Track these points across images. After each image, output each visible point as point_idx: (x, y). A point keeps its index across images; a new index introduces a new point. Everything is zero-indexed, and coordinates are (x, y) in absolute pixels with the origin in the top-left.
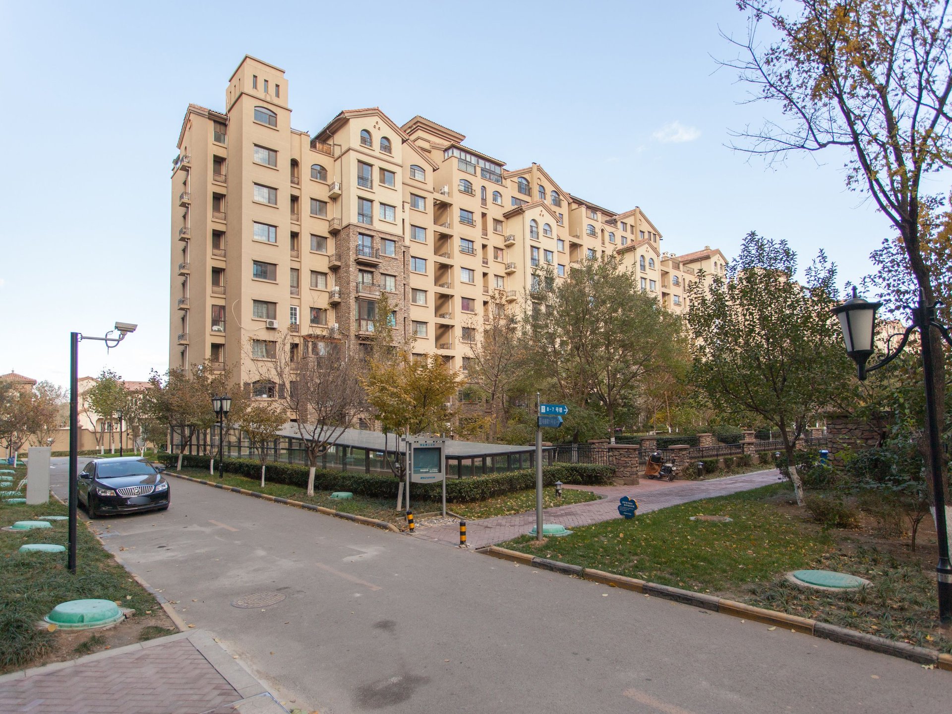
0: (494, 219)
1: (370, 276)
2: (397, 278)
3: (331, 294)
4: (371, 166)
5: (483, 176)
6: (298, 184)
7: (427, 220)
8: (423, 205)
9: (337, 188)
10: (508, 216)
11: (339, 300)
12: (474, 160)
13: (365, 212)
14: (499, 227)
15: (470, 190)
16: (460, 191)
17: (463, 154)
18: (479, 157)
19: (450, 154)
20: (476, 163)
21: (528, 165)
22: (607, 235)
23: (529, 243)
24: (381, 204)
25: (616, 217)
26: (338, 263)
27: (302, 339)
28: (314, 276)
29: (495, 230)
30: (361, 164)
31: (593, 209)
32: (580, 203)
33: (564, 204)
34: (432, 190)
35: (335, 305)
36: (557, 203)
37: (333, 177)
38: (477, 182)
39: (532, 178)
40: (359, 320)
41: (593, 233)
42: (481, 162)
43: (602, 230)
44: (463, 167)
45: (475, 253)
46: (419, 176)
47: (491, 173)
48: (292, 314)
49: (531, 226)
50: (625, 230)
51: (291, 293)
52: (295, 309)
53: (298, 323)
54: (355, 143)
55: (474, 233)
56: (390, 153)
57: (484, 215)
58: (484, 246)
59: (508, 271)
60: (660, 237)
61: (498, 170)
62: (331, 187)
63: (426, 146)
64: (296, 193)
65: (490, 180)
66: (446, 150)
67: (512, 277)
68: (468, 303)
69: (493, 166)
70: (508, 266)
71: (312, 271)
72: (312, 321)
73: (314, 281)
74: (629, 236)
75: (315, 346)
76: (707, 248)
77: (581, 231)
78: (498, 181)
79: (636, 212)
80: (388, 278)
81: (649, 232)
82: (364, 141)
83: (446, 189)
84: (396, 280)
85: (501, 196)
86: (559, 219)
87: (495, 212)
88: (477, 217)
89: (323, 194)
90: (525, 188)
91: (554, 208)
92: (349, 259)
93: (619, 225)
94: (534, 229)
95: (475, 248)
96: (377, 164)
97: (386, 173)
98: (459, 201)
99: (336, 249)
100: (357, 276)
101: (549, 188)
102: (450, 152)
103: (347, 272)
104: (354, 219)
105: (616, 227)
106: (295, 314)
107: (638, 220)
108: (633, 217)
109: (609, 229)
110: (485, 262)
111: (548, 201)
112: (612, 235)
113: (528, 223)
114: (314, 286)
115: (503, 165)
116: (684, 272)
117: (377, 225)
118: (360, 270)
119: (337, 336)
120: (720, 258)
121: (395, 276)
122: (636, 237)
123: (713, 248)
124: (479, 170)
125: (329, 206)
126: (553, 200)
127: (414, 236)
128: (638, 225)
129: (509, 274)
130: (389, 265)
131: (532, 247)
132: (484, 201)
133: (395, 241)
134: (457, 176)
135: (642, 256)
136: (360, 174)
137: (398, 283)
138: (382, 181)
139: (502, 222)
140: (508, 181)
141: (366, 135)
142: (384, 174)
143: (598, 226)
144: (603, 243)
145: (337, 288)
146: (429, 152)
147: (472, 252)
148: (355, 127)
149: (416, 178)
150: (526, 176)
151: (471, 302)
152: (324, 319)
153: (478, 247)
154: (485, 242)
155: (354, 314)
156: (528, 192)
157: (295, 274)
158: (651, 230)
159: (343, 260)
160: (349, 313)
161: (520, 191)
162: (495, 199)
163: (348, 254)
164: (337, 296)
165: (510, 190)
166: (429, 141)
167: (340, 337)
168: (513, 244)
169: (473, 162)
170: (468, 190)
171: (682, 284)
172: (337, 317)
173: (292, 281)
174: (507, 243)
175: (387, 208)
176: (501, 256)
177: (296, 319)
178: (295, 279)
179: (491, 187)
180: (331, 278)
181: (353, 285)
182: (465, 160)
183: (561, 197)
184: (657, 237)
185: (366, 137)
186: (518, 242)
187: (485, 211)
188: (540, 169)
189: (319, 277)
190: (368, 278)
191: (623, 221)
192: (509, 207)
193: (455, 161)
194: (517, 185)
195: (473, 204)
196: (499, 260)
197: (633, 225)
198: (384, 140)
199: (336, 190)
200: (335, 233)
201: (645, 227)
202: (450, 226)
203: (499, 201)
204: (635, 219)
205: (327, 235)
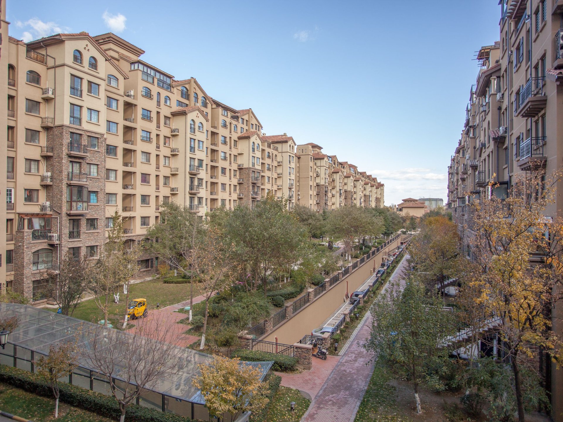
0: (165, 116)
1: (78, 165)
2: (99, 166)
3: (43, 178)
4: (81, 79)
5: (159, 85)
6: (14, 86)
7: (119, 117)
8: (116, 106)
9: (50, 93)
10: (175, 114)
11: (51, 183)
12: (152, 73)
13: (75, 115)
14: (168, 122)
15: (149, 95)
16: (143, 96)
17: (145, 68)
18: (156, 70)
19: (136, 67)
20: (154, 75)
21: (188, 78)
22: (233, 126)
23: (189, 136)
24: (88, 109)
25: (239, 114)
26: (50, 154)
27: (17, 215)
28: (28, 162)
29: (165, 123)
30: (73, 77)
31: (226, 109)
32: (218, 105)
33: (209, 106)
34: (123, 94)
35: (46, 187)
36: (205, 105)
37: (46, 82)
38: (155, 89)
39: (190, 87)
40: (70, 202)
41: (225, 126)
42: (158, 74)
43: (230, 123)
44: (145, 78)
45: (151, 141)
46: (113, 83)
47: (164, 82)
48: (7, 195)
49: (191, 124)
50: (243, 123)
51: (8, 178)
52: (11, 191)
53: (13, 202)
54: (69, 59)
55: (152, 126)
56: (96, 69)
57: (158, 113)
58: (158, 135)
59: (173, 153)
60: (262, 127)
61: (168, 81)
62: (45, 91)
63: (116, 55)
64: (13, 93)
65: (163, 87)
66: (133, 63)
67: (175, 157)
68: (145, 178)
69: (165, 77)
70: (173, 150)
71: (26, 159)
72: (26, 200)
73: (28, 166)
74: (246, 128)
75: (30, 223)
76: (285, 135)
77: (218, 123)
78: (168, 88)
79: (249, 112)
80: (92, 167)
81: (256, 125)
82: (76, 59)
83: (132, 93)
84: (98, 168)
85: (170, 99)
86: (205, 116)
87: (165, 111)
88: (154, 115)
89: (36, 95)
90: (186, 95)
91: (203, 109)
92: (62, 153)
93: (240, 120)
94: (192, 126)
95: (151, 137)
96: (86, 78)
97: (92, 84)
98: (142, 103)
99: (48, 141)
100: (68, 167)
101: (200, 95)
102: (136, 65)
103: (60, 163)
104: (66, 121)
105: (238, 120)
106: (11, 195)
107: (250, 117)
108: (248, 115)
109: (234, 122)
110: (158, 147)
111: (199, 104)
112: (236, 126)
113: (189, 122)
114: (28, 171)
115: (172, 78)
116: (273, 149)
117: (85, 126)
118: (71, 161)
119: (48, 212)
120: (293, 142)
121: (97, 165)
122: (249, 128)
123: (289, 136)
124: (156, 81)
125: (42, 106)
126: (202, 103)
127: (109, 129)
128: (250, 120)
129: (173, 155)
130: (93, 157)
131: (191, 138)
132: (159, 102)
133: (98, 138)
134: (141, 85)
135: (253, 142)
136: (73, 86)
137: (100, 170)
138: (90, 91)
139: (170, 118)
140: (175, 89)
141: (78, 55)
142: (91, 86)
143: (228, 120)
144: (230, 132)
145: (49, 174)
146: (118, 60)
147: (149, 140)
148: (70, 47)
149: (112, 85)
150: (187, 86)
151: (147, 176)
152: (36, 197)
153: (154, 136)
154: (158, 133)
155: (65, 197)
156: (188, 97)
157: (11, 160)
158: (257, 123)
159: (56, 152)
160: (61, 196)
161: (182, 97)
162: (166, 102)
163: (61, 149)
164: (49, 180)
165: (176, 96)
166: (118, 52)
167: (51, 213)
168: (177, 135)
169: (152, 74)
170: (148, 95)
171: (271, 157)
172: (47, 196)
173: (8, 167)
174: (173, 133)
175: (93, 112)
176: (168, 142)
177: (11, 198)
178: (11, 165)
179: (164, 93)
180: (43, 166)
181: (65, 173)
182: (147, 73)
183: (207, 101)
184: (260, 128)
185: (78, 57)
186: (181, 134)
187: (159, 110)
188: (196, 82)
189: (32, 163)
190: (76, 167)
191: (243, 117)
192: (175, 108)
193: (140, 73)
194: (180, 92)
195: (151, 105)
196: (167, 145)
197: (248, 120)
198: (92, 58)
199: (50, 95)
200: (47, 129)
201: (254, 122)
202: (134, 121)
203: (168, 104)
204: (249, 116)
205: (39, 129)
